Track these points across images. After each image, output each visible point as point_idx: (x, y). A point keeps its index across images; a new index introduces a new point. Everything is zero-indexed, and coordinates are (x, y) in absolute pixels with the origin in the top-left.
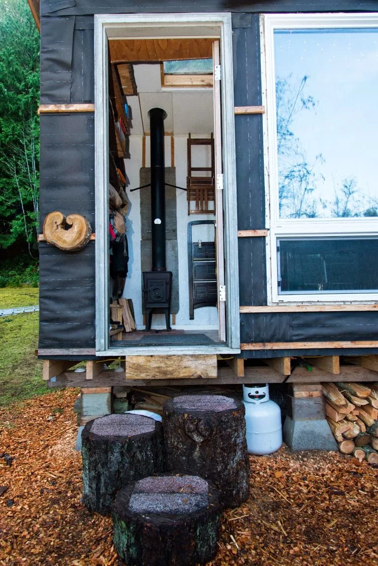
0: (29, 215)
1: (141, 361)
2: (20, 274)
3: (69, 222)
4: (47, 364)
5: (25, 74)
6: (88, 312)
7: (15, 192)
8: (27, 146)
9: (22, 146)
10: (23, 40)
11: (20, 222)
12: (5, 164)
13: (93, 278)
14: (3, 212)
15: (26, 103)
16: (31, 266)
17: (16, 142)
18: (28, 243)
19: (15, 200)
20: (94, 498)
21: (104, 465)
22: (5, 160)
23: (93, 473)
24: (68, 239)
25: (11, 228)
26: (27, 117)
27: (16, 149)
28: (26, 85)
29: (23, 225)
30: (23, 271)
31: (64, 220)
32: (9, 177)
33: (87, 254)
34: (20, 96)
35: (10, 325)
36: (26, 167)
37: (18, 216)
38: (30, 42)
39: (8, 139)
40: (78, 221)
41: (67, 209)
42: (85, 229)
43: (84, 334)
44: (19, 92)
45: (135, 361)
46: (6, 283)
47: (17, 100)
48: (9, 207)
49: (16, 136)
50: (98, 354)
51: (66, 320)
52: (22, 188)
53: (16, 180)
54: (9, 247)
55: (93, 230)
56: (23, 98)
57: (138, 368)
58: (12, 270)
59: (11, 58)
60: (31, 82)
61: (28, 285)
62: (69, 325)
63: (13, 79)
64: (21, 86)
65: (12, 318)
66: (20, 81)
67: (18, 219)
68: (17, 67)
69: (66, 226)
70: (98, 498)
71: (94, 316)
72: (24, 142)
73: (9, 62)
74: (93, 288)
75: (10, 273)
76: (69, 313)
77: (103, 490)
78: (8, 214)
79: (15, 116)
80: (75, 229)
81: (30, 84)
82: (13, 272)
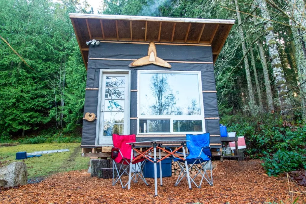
0: (59, 107)
1: (106, 148)
2: (51, 137)
3: (91, 115)
4: (83, 149)
5: (64, 43)
6: (94, 136)
7: (53, 96)
8: (61, 75)
9: (59, 75)
10: (64, 28)
11: (54, 111)
12: (49, 83)
13: (95, 128)
14: (46, 106)
15: (63, 56)
16: (57, 133)
17: (56, 73)
18: (56, 121)
19: (52, 100)
20: (93, 173)
21: (96, 166)
22: (50, 81)
23: (94, 168)
24: (90, 119)
25: (49, 114)
26: (63, 62)
27: (55, 76)
28: (64, 48)
29: (55, 113)
30: (52, 136)
31: (90, 114)
32: (50, 89)
33: (94, 122)
34: (60, 52)
35: (52, 157)
36: (60, 85)
37: (54, 108)
38: (68, 29)
39: (52, 71)
40: (93, 115)
41: (91, 112)
42: (94, 117)
43: (92, 141)
44: (60, 50)
45: (104, 148)
46: (44, 141)
47: (58, 54)
48: (49, 104)
49: (56, 70)
50: (96, 146)
51: (88, 138)
52: (57, 95)
53: (54, 90)
54: (46, 123)
55: (96, 117)
56: (62, 54)
57: (105, 149)
58: (46, 135)
59: (58, 36)
60: (66, 46)
61: (56, 142)
62: (89, 139)
63: (58, 45)
64: (61, 48)
65: (52, 154)
66: (61, 46)
67: (54, 109)
68: (60, 40)
69: (90, 116)
70: (94, 173)
71: (95, 137)
72: (60, 73)
73: (57, 38)
74: (95, 131)
75: (45, 136)
76: (89, 136)
77: (96, 171)
78: (48, 107)
79: (57, 61)
80: (92, 116)
81: (65, 48)
82: (47, 136)
